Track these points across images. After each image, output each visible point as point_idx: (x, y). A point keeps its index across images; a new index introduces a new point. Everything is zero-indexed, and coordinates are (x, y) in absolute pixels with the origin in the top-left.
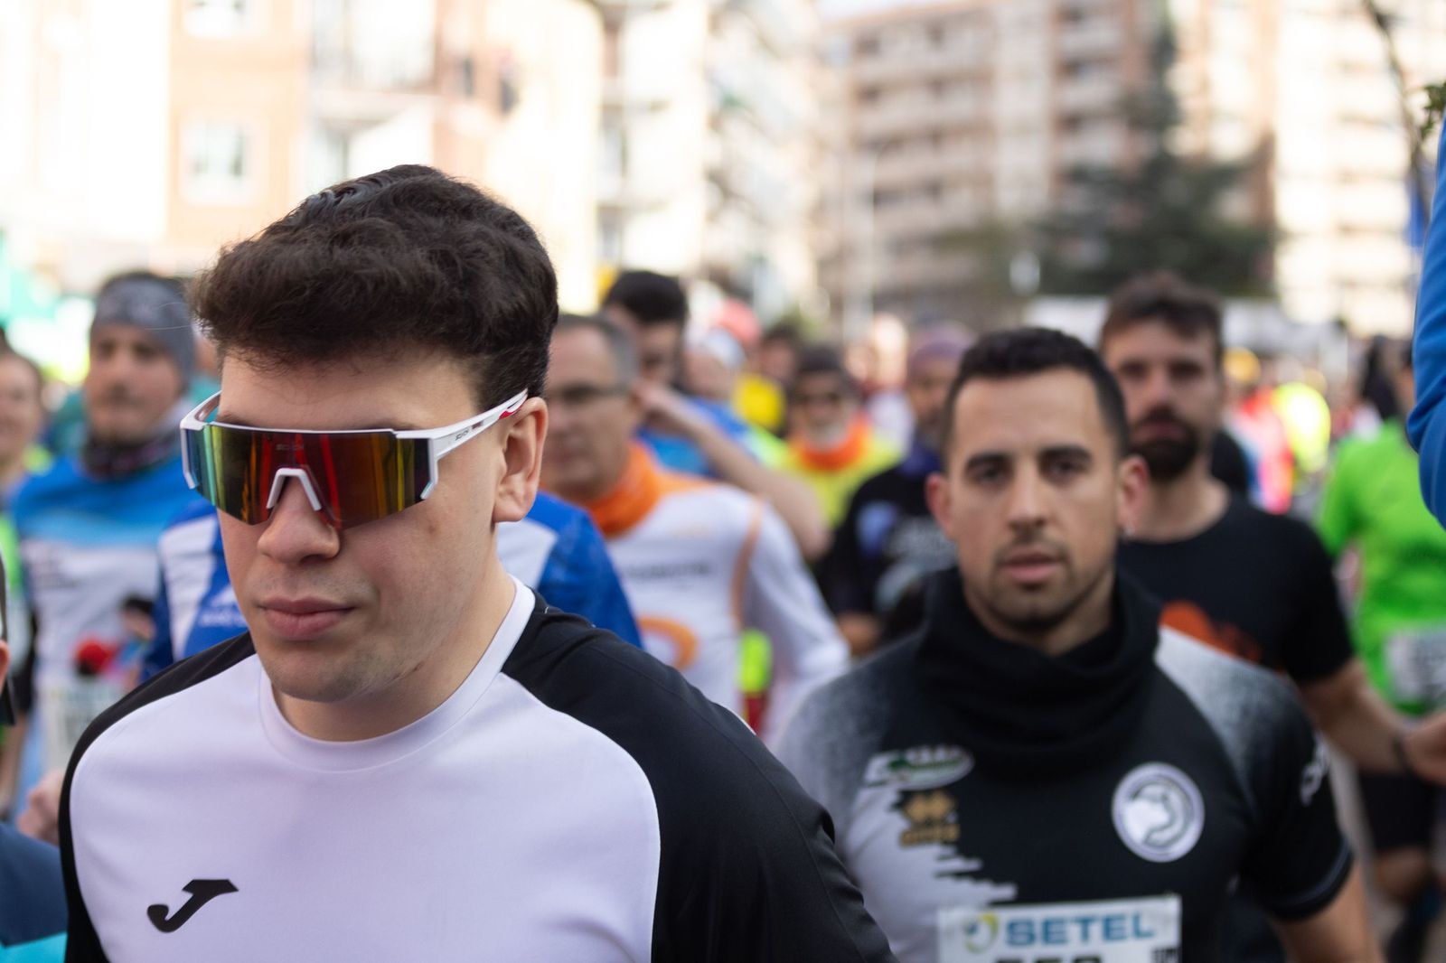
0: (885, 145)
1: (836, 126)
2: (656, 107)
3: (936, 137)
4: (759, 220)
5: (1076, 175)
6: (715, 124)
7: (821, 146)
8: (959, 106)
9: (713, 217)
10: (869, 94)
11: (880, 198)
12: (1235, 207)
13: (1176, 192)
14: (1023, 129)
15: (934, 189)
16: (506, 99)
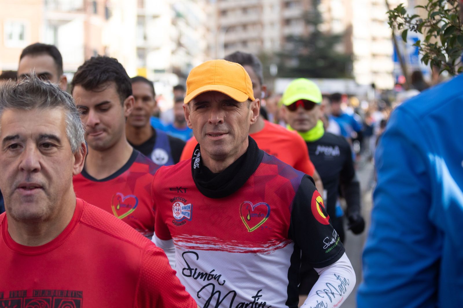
0: (228, 29)
1: (213, 23)
2: (155, 17)
3: (245, 26)
4: (188, 53)
5: (289, 38)
6: (174, 23)
7: (208, 30)
8: (252, 17)
9: (173, 52)
10: (223, 13)
11: (226, 46)
12: (340, 49)
13: (321, 44)
14: (272, 24)
15: (244, 43)
16: (107, 14)
